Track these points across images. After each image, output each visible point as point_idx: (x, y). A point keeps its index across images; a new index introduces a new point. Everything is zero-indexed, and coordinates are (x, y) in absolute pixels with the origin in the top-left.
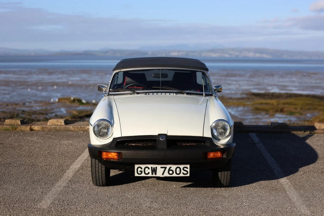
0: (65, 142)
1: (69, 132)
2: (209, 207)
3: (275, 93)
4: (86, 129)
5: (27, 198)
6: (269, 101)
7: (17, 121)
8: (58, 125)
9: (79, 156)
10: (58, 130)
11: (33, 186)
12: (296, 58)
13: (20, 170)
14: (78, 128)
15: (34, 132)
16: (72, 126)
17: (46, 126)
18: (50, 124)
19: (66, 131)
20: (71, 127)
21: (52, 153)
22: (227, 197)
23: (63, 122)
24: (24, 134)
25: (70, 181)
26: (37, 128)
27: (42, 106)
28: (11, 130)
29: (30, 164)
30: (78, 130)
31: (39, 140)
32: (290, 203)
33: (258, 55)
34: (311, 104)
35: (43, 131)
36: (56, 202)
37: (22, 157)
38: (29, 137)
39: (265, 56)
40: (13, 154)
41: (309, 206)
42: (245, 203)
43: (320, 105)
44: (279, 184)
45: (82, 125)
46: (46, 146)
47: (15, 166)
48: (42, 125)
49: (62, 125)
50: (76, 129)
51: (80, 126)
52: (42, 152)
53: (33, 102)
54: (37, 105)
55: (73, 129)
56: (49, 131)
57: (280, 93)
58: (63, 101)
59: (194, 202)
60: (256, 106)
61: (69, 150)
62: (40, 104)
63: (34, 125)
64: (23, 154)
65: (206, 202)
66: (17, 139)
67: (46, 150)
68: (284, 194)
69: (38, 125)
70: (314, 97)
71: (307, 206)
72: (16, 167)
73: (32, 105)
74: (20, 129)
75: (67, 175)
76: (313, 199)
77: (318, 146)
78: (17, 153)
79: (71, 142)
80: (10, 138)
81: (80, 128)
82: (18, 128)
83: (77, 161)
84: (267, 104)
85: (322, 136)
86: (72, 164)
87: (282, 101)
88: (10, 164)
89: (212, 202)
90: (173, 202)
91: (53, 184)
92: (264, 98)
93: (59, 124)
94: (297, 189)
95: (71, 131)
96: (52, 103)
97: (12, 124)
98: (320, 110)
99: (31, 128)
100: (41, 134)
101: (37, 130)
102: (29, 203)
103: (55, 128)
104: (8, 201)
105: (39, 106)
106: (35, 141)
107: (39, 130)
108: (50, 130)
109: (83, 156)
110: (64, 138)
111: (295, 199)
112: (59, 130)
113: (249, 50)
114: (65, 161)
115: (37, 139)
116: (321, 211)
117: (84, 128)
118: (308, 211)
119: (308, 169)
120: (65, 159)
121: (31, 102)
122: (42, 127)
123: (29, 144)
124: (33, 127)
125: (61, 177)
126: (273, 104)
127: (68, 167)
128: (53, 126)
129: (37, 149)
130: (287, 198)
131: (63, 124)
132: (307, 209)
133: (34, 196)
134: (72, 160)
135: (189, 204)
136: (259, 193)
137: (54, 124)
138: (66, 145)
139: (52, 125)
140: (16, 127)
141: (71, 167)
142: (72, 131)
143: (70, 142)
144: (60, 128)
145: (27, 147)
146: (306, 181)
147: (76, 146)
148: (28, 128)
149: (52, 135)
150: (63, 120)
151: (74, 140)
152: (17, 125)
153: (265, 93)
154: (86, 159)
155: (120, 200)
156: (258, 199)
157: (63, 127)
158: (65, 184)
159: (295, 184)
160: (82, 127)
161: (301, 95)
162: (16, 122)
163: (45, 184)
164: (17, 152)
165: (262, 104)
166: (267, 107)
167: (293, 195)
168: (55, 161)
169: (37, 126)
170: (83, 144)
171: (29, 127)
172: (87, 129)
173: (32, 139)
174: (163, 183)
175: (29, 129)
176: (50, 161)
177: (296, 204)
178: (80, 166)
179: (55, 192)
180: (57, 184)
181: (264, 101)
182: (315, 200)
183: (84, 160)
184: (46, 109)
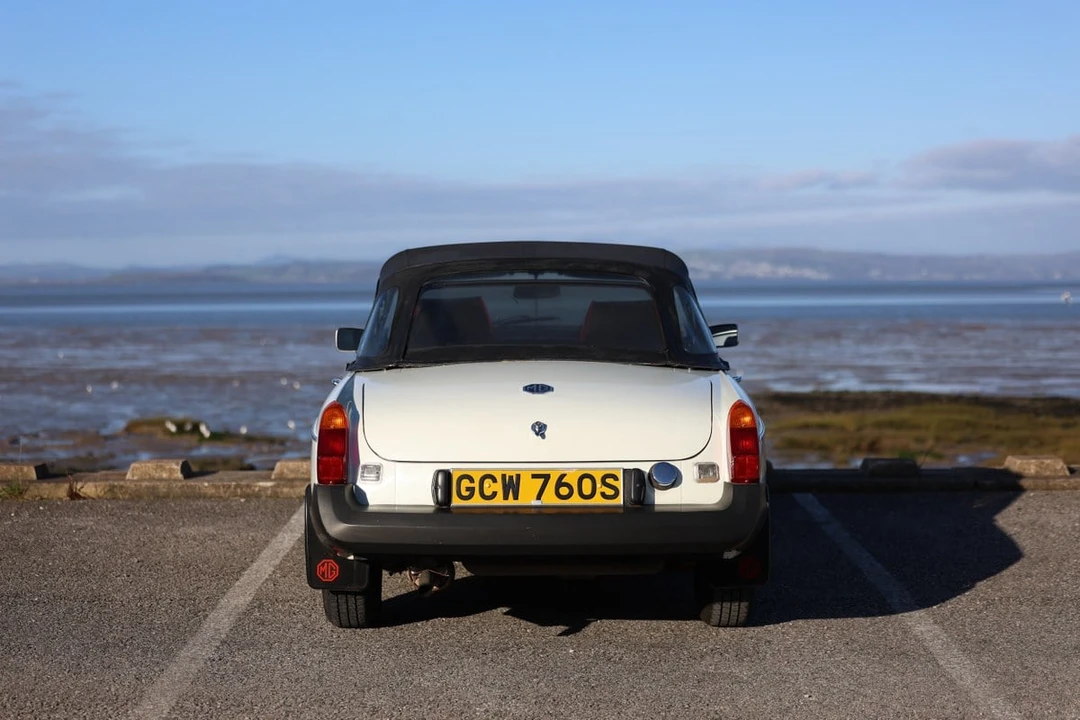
0: (189, 530)
1: (201, 503)
2: (692, 708)
3: (846, 393)
4: (257, 489)
5: (92, 696)
6: (829, 418)
7: (25, 469)
8: (161, 480)
9: (244, 569)
10: (161, 494)
11: (106, 660)
12: (913, 277)
13: (55, 613)
14: (229, 487)
15: (81, 501)
16: (208, 482)
17: (122, 483)
18: (135, 478)
19: (188, 497)
20: (204, 484)
21: (153, 564)
22: (745, 678)
23: (179, 468)
24: (49, 510)
25: (223, 642)
26: (94, 489)
27: (75, 447)
28: (7, 498)
29: (85, 597)
30: (227, 494)
31: (104, 525)
32: (953, 691)
33: (784, 271)
34: (968, 424)
35: (114, 499)
36: (190, 705)
37: (56, 576)
38: (69, 516)
39: (810, 274)
40: (25, 567)
41: (1015, 699)
42: (807, 696)
43: (998, 427)
44: (911, 639)
45: (241, 480)
46: (128, 543)
47: (38, 602)
48: (107, 480)
49: (176, 480)
50: (222, 490)
51: (234, 480)
52: (120, 561)
53: (42, 435)
54: (56, 443)
55: (213, 491)
56: (132, 499)
57: (863, 393)
58: (145, 429)
59: (639, 695)
60: (788, 434)
61: (208, 554)
62: (70, 442)
63: (81, 481)
64: (58, 566)
65: (681, 696)
66: (30, 524)
67: (132, 555)
68: (930, 667)
69: (95, 480)
70: (976, 401)
71: (1009, 698)
72: (41, 605)
73: (39, 443)
74: (36, 493)
75: (212, 625)
76: (1027, 680)
77: (1023, 526)
78: (38, 565)
79: (210, 529)
80: (6, 520)
81: (237, 486)
82: (29, 492)
83: (238, 583)
84: (823, 427)
85: (1030, 497)
86: (224, 593)
87: (873, 416)
88: (17, 596)
89: (701, 695)
90: (574, 697)
91: (170, 654)
92: (813, 410)
93: (165, 475)
94: (971, 652)
95: (205, 497)
96: (106, 438)
97: (9, 477)
98: (1001, 443)
99: (71, 488)
100: (107, 507)
101: (93, 495)
102: (99, 708)
103: (154, 488)
104: (28, 704)
105: (67, 448)
106: (92, 528)
107: (99, 497)
108: (136, 496)
109: (257, 571)
110: (186, 520)
111: (969, 681)
112: (166, 496)
113: (755, 255)
114: (200, 584)
115: (97, 523)
116: (1057, 712)
117: (248, 486)
118: (1015, 714)
119: (999, 594)
120: (200, 580)
121: (36, 436)
122: (110, 485)
123: (73, 540)
124: (79, 485)
125: (193, 633)
126: (842, 428)
127: (212, 602)
128: (144, 484)
129: (101, 552)
130: (943, 679)
131: (180, 475)
132: (1009, 708)
133: (113, 689)
134: (222, 581)
135: (625, 702)
136: (848, 665)
137: (147, 477)
138: (194, 539)
139: (141, 480)
140: (21, 487)
141: (223, 602)
142: (211, 497)
143: (206, 530)
144: (169, 488)
145: (68, 548)
146: (996, 627)
147: (229, 542)
148: (62, 491)
149: (144, 510)
150: (177, 464)
151: (220, 523)
152: (24, 481)
153: (814, 392)
154: (267, 576)
155: (399, 694)
156: (846, 684)
157: (180, 484)
158: (209, 652)
159: (961, 637)
160: (243, 483)
161: (934, 398)
162: (22, 470)
163: (145, 651)
164: (35, 561)
165: (806, 427)
166: (824, 437)
167: (960, 667)
168: (166, 586)
169: (91, 484)
170: (251, 534)
171: (67, 486)
172: (259, 491)
173: (82, 524)
174: (531, 644)
175: (65, 494)
176: (149, 586)
177: (973, 695)
178: (250, 598)
179: (178, 674)
180: (183, 653)
181: (814, 419)
182: (1033, 683)
183: (261, 581)
184: (91, 454)
